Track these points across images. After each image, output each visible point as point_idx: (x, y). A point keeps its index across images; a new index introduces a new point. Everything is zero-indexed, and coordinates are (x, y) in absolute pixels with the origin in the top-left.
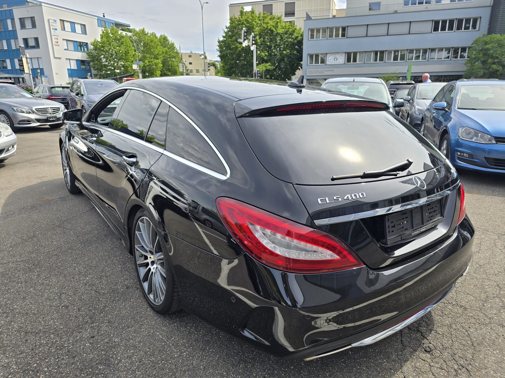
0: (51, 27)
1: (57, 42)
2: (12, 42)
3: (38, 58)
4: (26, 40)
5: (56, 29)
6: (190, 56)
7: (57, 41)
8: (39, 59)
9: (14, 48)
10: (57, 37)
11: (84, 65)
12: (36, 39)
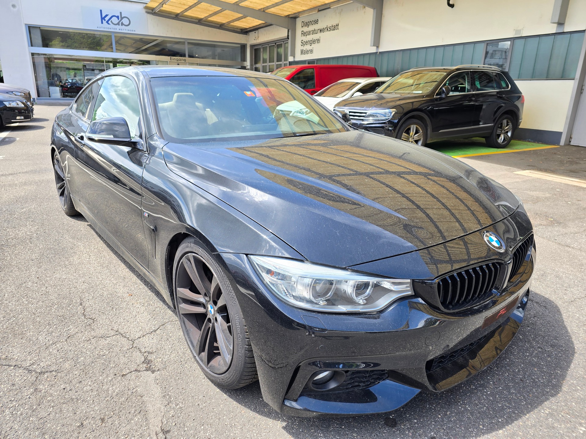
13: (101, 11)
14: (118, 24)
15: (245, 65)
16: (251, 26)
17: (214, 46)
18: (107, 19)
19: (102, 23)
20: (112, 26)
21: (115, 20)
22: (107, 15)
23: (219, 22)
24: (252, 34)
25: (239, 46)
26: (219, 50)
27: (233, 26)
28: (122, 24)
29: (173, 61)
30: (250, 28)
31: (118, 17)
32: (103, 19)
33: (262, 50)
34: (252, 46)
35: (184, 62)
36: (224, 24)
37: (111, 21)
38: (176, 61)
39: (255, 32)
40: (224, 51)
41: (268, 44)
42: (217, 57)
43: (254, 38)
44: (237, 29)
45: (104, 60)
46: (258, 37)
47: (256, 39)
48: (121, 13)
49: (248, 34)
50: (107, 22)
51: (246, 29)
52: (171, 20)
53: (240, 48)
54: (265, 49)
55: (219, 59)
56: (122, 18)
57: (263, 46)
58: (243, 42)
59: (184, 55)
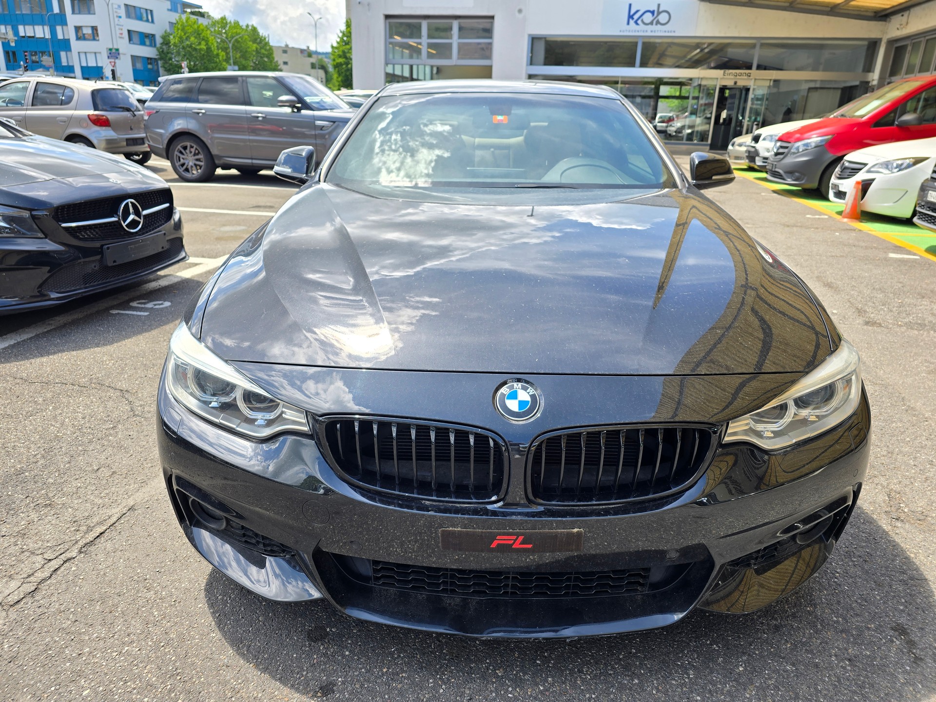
0: (115, 15)
1: (122, 34)
2: (59, 29)
3: (95, 53)
4: (78, 29)
5: (120, 17)
6: (285, 52)
7: (121, 32)
8: (97, 55)
9: (60, 37)
10: (121, 27)
11: (150, 64)
12: (94, 29)
13: (630, 5)
14: (651, 23)
15: (870, 79)
16: (895, 4)
17: (821, 47)
18: (636, 17)
19: (628, 23)
20: (642, 26)
21: (648, 18)
22: (637, 11)
23: (829, 3)
24: (896, 20)
25: (866, 43)
26: (826, 54)
27: (858, 7)
28: (658, 23)
29: (728, 77)
30: (893, 7)
31: (653, 12)
32: (630, 17)
33: (909, 48)
34: (891, 42)
35: (746, 77)
36: (839, 4)
37: (642, 21)
38: (733, 77)
39: (901, 14)
40: (834, 54)
41: (925, 37)
42: (821, 67)
43: (898, 26)
44: (867, 11)
45: (620, 80)
46: (907, 23)
47: (902, 29)
48: (659, 5)
49: (888, 19)
50: (636, 23)
51: (886, 9)
52: (739, 8)
53: (866, 47)
54: (916, 46)
55: (825, 70)
56: (659, 13)
57: (914, 41)
58: (874, 35)
59: (749, 67)
